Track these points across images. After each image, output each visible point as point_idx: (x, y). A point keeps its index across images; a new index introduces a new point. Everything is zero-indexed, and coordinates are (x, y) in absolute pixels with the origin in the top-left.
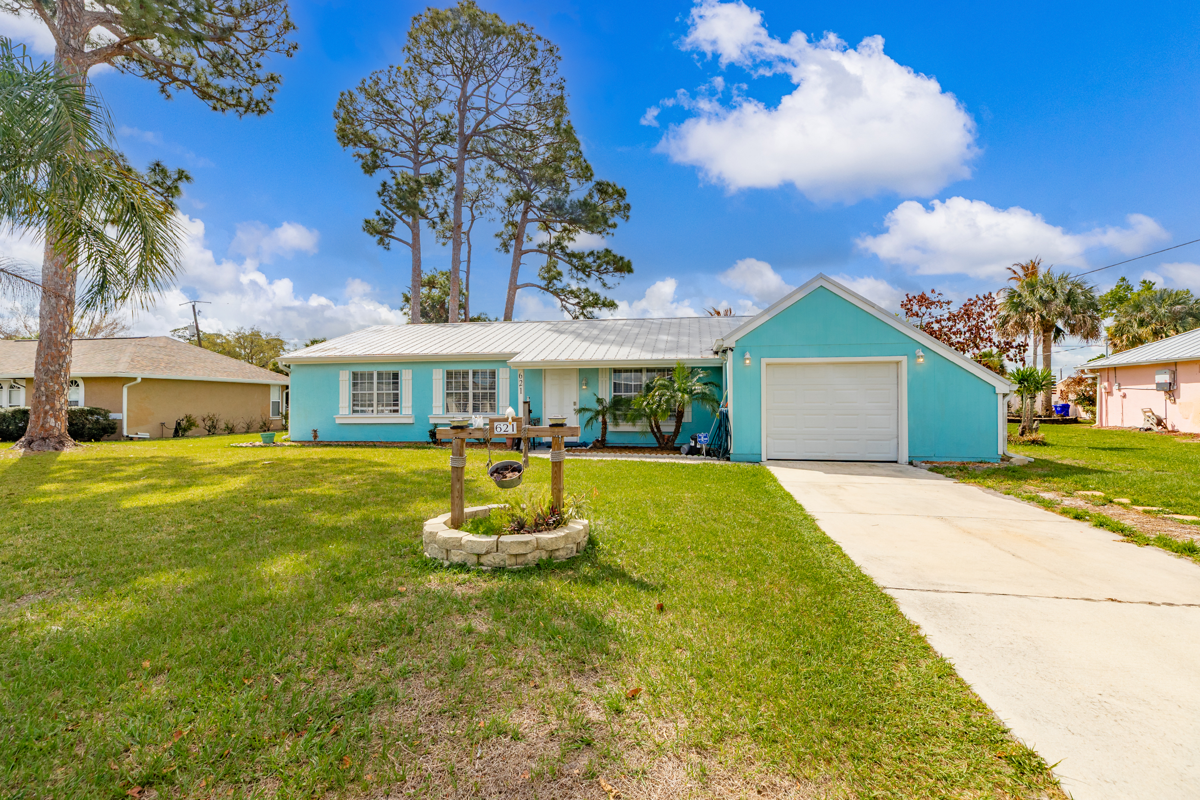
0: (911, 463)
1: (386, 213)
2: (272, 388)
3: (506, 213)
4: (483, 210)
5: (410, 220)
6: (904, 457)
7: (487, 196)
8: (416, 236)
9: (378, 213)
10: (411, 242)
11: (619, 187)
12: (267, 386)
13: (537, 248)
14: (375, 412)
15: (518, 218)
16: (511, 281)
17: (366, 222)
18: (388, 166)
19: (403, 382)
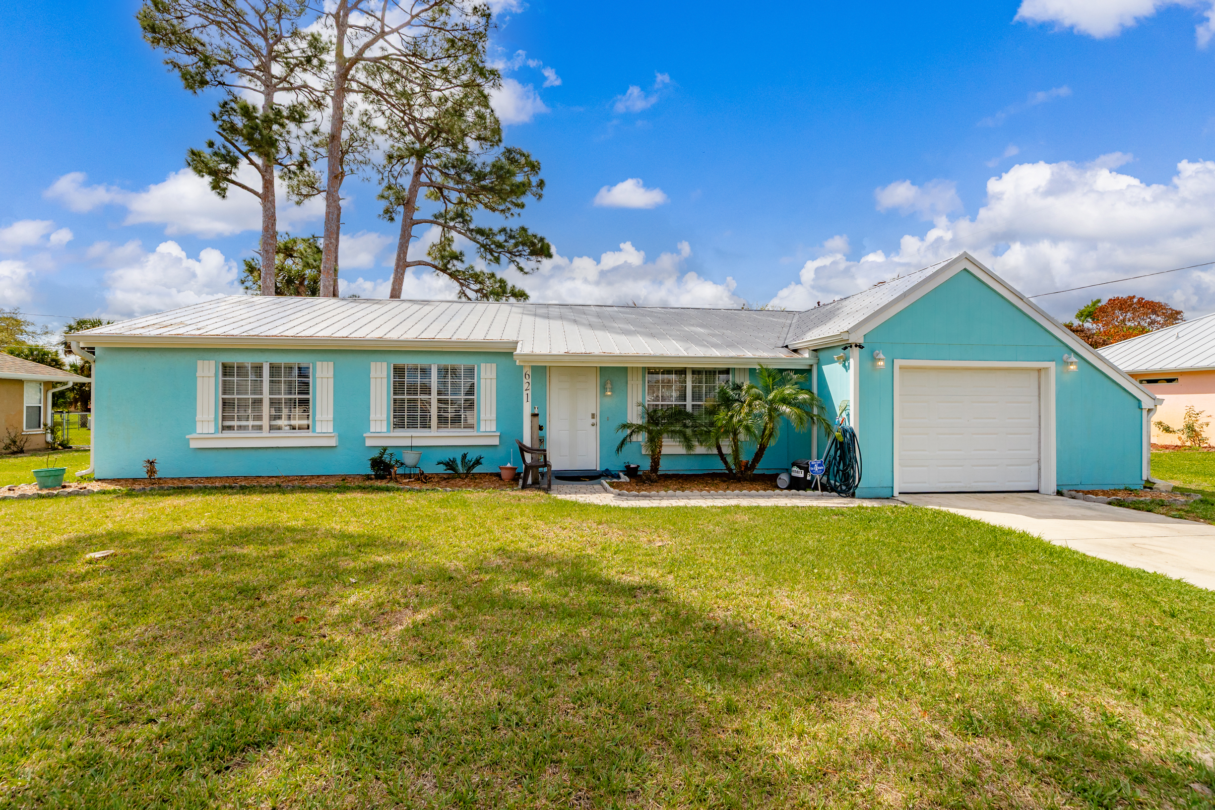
0: (1059, 493)
1: (224, 147)
2: (26, 387)
3: (386, 174)
4: (354, 167)
5: (259, 161)
6: (1050, 483)
7: (360, 149)
8: (268, 184)
9: (211, 145)
10: (260, 191)
11: (533, 159)
12: (20, 382)
13: (432, 219)
14: (266, 426)
15: (406, 182)
16: (399, 256)
17: (193, 153)
18: (224, 84)
19: (318, 381)
